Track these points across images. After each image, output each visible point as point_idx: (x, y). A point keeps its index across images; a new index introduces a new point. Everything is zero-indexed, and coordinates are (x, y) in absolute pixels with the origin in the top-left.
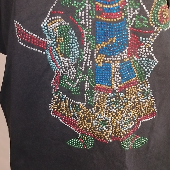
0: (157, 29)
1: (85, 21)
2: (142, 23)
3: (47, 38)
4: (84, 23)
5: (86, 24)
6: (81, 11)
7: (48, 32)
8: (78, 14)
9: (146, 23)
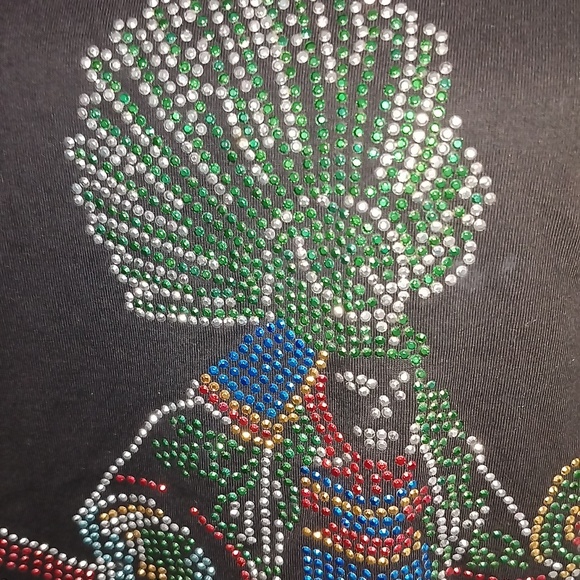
0: (559, 572)
1: (258, 534)
2: (499, 553)
3: (100, 560)
4: (253, 540)
5: (260, 543)
6: (242, 500)
7: (103, 539)
8: (227, 507)
9: (514, 556)
